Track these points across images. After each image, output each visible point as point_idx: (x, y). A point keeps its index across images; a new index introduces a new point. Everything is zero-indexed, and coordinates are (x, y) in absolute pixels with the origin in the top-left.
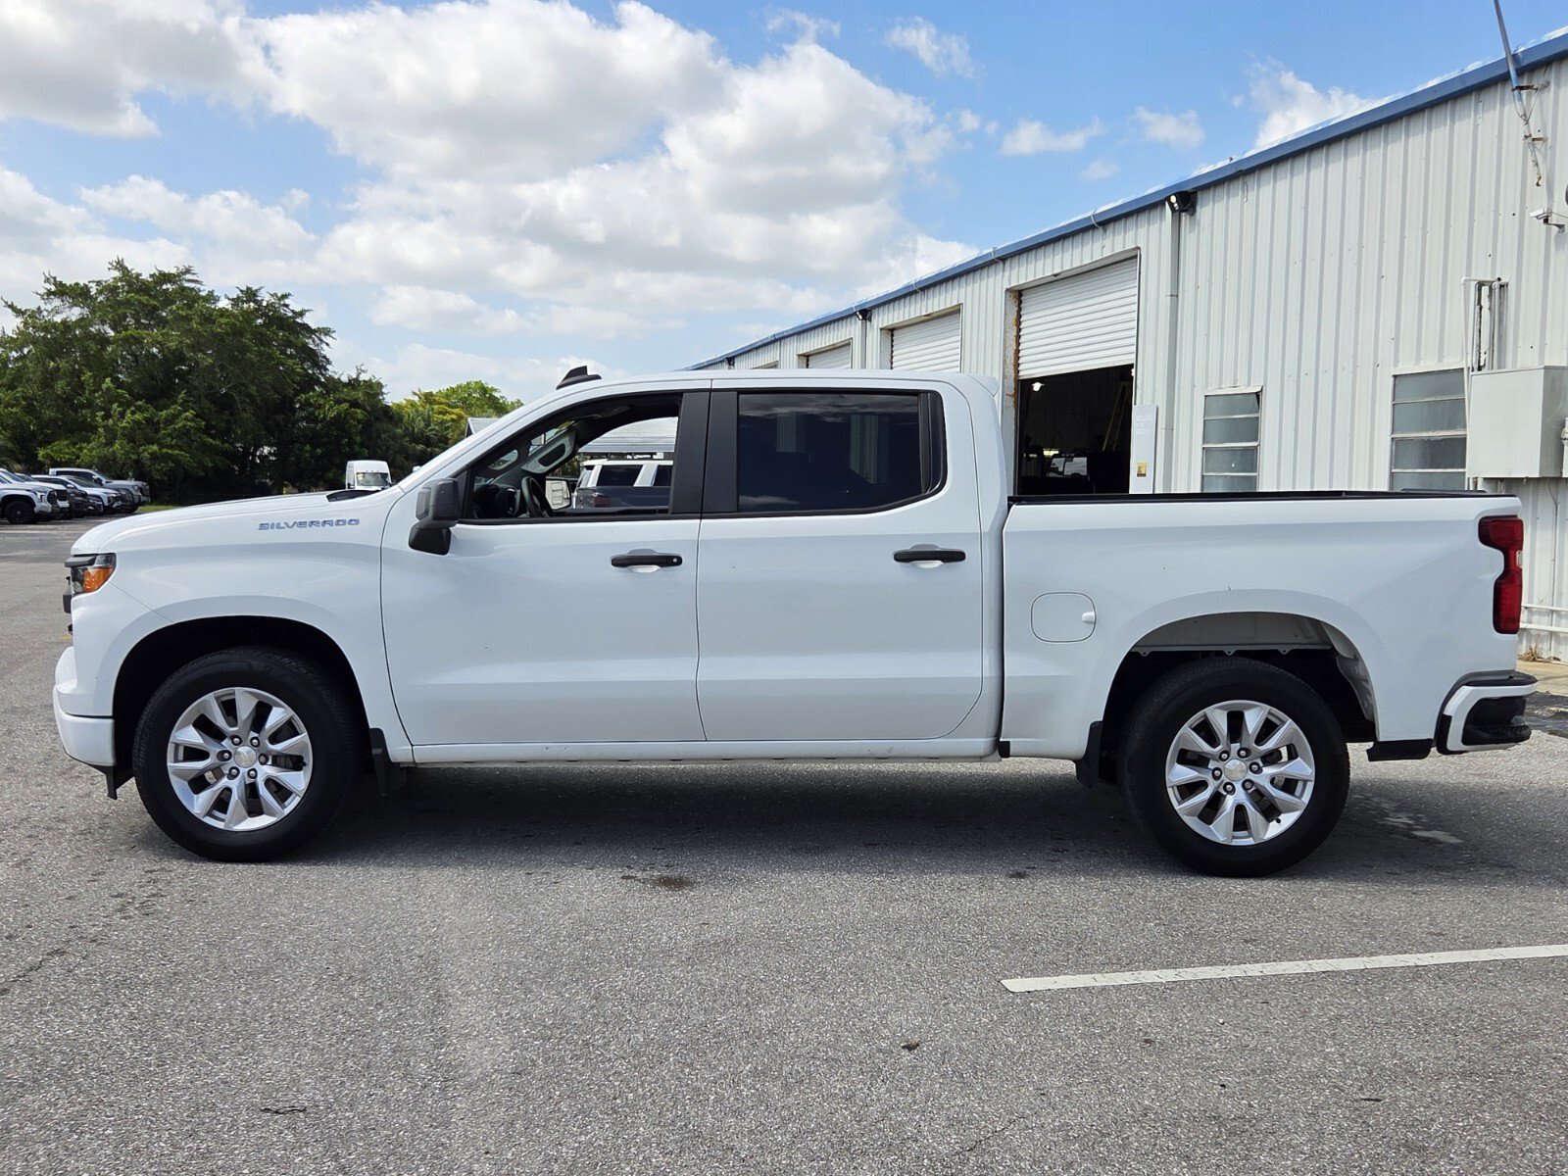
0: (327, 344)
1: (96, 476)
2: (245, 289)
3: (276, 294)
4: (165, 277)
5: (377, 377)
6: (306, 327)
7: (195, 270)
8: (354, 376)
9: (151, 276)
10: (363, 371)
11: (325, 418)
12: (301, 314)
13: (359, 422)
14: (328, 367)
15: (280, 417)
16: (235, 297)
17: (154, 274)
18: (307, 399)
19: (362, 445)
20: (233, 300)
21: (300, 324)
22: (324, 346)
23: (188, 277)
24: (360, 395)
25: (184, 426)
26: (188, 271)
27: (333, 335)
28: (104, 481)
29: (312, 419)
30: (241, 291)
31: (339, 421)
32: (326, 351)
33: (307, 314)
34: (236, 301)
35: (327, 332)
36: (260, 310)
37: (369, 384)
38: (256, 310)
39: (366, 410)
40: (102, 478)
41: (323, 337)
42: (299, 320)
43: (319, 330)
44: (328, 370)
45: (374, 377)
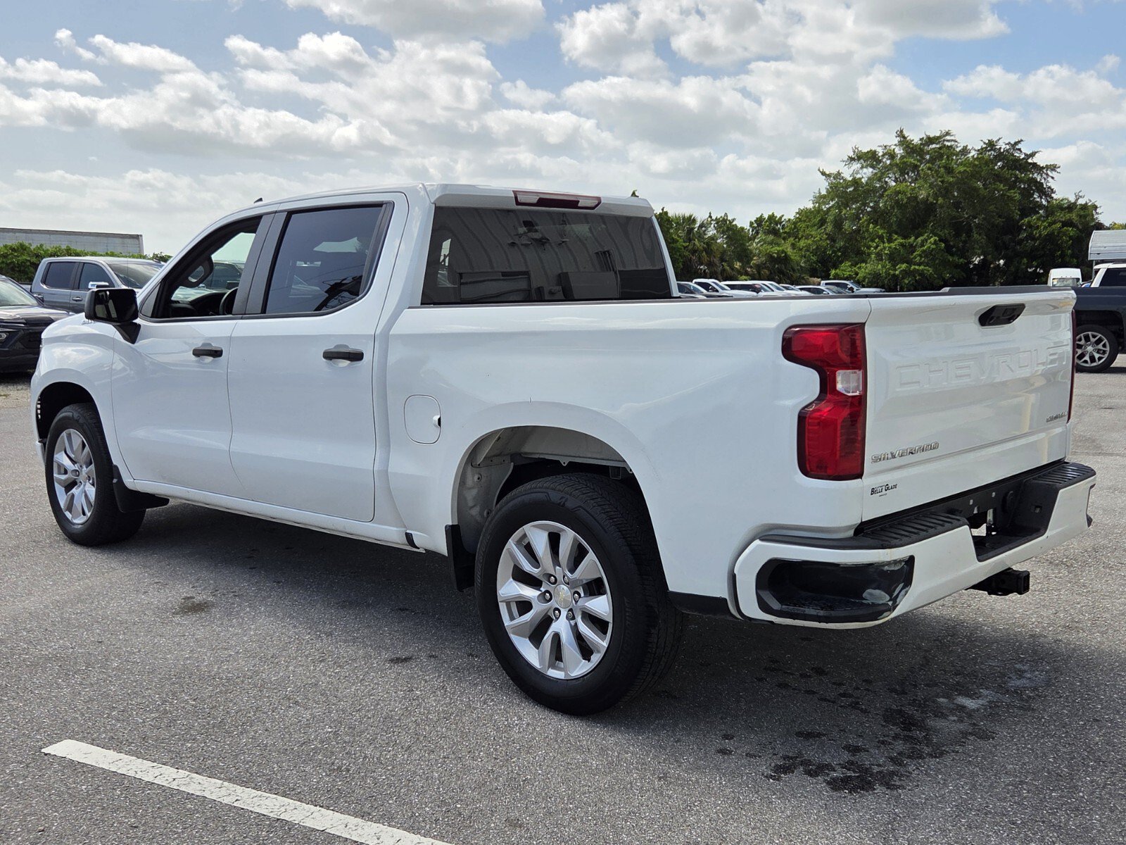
0: (1053, 178)
1: (850, 285)
2: (987, 142)
3: (1009, 143)
4: (931, 140)
5: (1093, 201)
6: (1035, 165)
7: (953, 132)
8: (1073, 201)
9: (921, 139)
10: (1081, 197)
11: (1040, 235)
12: (1033, 155)
13: (1071, 238)
14: (1053, 195)
15: (1007, 238)
16: (980, 148)
17: (923, 138)
18: (1029, 222)
19: (1072, 256)
20: (978, 150)
21: (1031, 163)
22: (1050, 179)
23: (948, 138)
24: (1074, 216)
25: (929, 247)
26: (948, 134)
27: (1058, 170)
28: (855, 288)
29: (1031, 237)
30: (985, 143)
31: (1051, 238)
32: (1051, 183)
33: (1037, 155)
34: (981, 151)
35: (1053, 168)
36: (1000, 156)
37: (1084, 207)
38: (995, 157)
39: (1078, 228)
40: (854, 287)
41: (1049, 172)
42: (1030, 161)
43: (1047, 167)
44: (1052, 198)
45: (1090, 201)
